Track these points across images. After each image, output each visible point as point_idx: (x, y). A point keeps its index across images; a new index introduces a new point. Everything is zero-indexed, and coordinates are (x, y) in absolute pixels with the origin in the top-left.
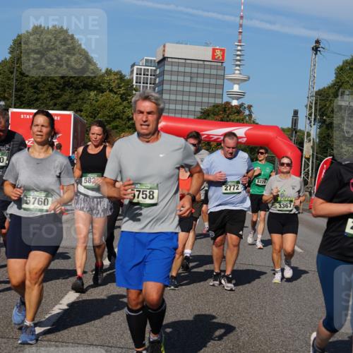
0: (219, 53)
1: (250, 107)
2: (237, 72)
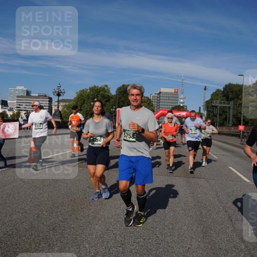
0: (176, 90)
1: (186, 106)
2: (182, 96)
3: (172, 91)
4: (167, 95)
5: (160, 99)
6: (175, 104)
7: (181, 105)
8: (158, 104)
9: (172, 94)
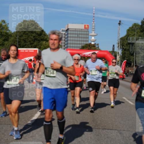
0: (86, 26)
1: (98, 44)
2: (93, 32)
3: (82, 27)
4: (76, 32)
5: (68, 37)
6: (85, 43)
7: (93, 43)
8: (66, 43)
9: (82, 31)
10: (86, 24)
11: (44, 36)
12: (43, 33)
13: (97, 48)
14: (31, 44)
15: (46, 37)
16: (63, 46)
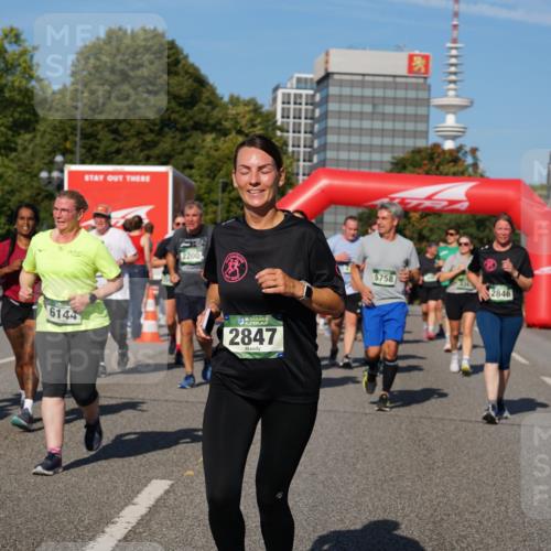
0: (419, 62)
1: (474, 151)
2: (451, 93)
3: (395, 63)
4: (368, 92)
5: (325, 116)
6: (410, 143)
7: (449, 145)
8: (316, 144)
9: (395, 83)
10: (417, 52)
11: (209, 108)
12: (206, 94)
13: (470, 170)
14: (146, 146)
15: (217, 114)
16: (302, 158)
